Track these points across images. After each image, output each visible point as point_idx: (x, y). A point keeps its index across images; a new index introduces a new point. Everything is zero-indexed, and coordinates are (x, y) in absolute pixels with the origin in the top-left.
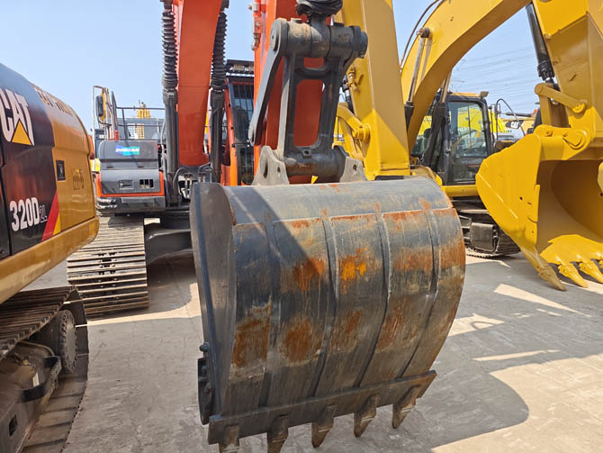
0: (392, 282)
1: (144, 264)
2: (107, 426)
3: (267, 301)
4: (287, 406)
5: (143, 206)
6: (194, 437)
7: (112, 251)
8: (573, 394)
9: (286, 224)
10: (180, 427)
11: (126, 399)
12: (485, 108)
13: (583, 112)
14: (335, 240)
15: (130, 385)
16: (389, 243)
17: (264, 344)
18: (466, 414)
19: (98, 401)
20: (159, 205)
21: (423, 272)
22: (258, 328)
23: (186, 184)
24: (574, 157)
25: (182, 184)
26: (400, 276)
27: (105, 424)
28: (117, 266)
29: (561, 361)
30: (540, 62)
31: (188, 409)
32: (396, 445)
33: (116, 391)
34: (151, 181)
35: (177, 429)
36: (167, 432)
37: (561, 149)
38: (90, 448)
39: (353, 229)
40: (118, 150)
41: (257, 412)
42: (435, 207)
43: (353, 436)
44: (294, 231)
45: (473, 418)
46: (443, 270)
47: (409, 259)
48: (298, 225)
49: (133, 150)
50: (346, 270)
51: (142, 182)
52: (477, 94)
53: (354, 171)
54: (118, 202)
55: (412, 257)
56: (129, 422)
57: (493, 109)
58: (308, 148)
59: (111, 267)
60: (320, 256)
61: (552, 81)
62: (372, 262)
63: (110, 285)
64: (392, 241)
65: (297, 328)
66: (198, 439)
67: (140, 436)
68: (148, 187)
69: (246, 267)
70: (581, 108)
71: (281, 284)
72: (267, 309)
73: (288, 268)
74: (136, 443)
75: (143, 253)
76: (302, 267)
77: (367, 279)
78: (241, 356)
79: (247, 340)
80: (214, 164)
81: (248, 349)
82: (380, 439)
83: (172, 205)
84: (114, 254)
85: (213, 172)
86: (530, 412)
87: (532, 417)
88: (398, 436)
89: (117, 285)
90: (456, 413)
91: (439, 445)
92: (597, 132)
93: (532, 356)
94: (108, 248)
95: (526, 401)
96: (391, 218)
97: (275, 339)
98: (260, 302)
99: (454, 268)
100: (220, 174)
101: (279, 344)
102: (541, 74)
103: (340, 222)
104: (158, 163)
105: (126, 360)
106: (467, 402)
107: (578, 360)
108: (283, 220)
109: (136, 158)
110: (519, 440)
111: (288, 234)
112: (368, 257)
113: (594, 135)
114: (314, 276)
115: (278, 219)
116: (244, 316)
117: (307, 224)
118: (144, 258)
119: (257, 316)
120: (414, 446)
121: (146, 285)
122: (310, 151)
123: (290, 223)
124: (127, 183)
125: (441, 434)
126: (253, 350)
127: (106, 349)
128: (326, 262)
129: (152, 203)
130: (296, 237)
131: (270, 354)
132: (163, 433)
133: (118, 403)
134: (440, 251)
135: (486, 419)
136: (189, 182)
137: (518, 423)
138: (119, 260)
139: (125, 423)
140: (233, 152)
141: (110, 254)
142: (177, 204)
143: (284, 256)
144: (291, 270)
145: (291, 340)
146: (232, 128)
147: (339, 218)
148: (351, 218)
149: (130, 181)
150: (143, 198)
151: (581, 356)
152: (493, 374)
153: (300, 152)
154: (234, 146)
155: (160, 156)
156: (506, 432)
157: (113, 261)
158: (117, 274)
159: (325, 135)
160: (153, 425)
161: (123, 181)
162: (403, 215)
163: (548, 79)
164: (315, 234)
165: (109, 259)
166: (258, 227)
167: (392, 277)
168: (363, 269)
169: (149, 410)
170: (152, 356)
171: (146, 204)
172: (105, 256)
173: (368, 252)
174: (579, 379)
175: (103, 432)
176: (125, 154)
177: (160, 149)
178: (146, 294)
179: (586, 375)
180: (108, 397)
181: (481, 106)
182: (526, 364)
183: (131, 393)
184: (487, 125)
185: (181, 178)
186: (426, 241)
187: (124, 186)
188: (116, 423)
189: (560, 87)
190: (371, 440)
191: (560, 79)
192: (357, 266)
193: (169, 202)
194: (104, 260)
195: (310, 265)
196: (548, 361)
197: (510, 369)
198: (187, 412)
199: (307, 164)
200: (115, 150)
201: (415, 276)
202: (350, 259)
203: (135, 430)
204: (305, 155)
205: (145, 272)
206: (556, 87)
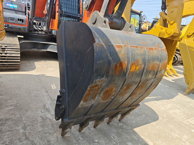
0: (144, 74)
1: (19, 52)
2: (9, 117)
3: (103, 78)
4: (93, 115)
5: (18, 30)
6: (48, 123)
7: (6, 46)
8: (169, 111)
9: (114, 46)
10: (41, 118)
11: (16, 106)
12: (141, 17)
13: (173, 24)
14: (130, 55)
15: (17, 100)
16: (147, 59)
17: (97, 94)
18: (141, 117)
19: (3, 106)
20: (25, 30)
21: (154, 71)
22: (97, 88)
23: (36, 24)
24: (168, 37)
25: (35, 24)
26: (148, 72)
27: (8, 116)
28: (8, 52)
29: (163, 100)
30: (162, 5)
31: (43, 111)
32: (122, 127)
33: (11, 102)
34: (23, 20)
35: (40, 119)
36: (36, 120)
37: (164, 34)
38: (2, 127)
39: (137, 52)
40: (7, 5)
41: (82, 118)
42: (160, 47)
43: (107, 124)
44: (117, 49)
45: (143, 118)
46: (160, 71)
47: (152, 66)
48: (118, 47)
49: (14, 6)
50: (132, 67)
51: (19, 20)
52: (139, 11)
53: (129, 28)
54: (8, 26)
55: (153, 66)
56: (19, 116)
57: (143, 17)
58: (112, 15)
59: (5, 52)
60: (125, 61)
61: (165, 12)
62: (141, 66)
63: (5, 59)
64: (148, 58)
65: (110, 89)
66: (49, 124)
67: (24, 122)
68: (21, 22)
69: (98, 62)
70: (172, 22)
71: (109, 71)
72: (102, 81)
73: (113, 64)
74: (23, 125)
75: (19, 48)
76: (118, 65)
77: (138, 72)
78: (86, 98)
79: (91, 92)
80: (48, 18)
81: (90, 96)
82: (116, 125)
83: (30, 31)
84: (7, 47)
85: (48, 20)
86: (159, 117)
87: (160, 119)
88: (121, 124)
89: (8, 59)
90: (138, 116)
91: (135, 128)
92: (176, 31)
93: (154, 98)
94: (4, 44)
95: (157, 113)
96: (148, 49)
97: (101, 92)
98: (101, 77)
99: (163, 71)
100: (50, 22)
101: (102, 94)
102: (162, 9)
103: (133, 48)
104: (24, 13)
105: (13, 89)
106: (140, 113)
107: (167, 100)
108: (113, 44)
109: (15, 9)
110: (158, 126)
111: (115, 50)
112: (140, 64)
113: (175, 32)
114: (122, 69)
115: (111, 43)
116: (93, 83)
117: (121, 47)
118: (19, 50)
119: (98, 83)
120: (127, 128)
121: (20, 61)
122: (113, 17)
123: (115, 45)
124: (12, 19)
125: (135, 124)
126: (92, 96)
127: (3, 84)
128: (126, 64)
129: (22, 29)
130: (118, 52)
131: (96, 98)
132: (34, 121)
133: (12, 107)
134: (161, 64)
135: (147, 119)
136: (37, 23)
137: (156, 121)
138: (9, 50)
139: (17, 116)
140: (57, 14)
141: (5, 47)
142: (31, 31)
143: (113, 60)
144: (114, 66)
145: (106, 93)
146: (58, 5)
147: (132, 46)
148: (136, 47)
149: (13, 18)
150: (19, 26)
151: (168, 99)
152: (145, 103)
153: (109, 16)
154: (58, 12)
155: (26, 11)
156: (154, 124)
157: (6, 49)
158: (8, 55)
159: (120, 12)
160: (29, 117)
161: (10, 18)
162: (152, 48)
163: (164, 11)
164: (124, 52)
165: (5, 49)
166: (104, 45)
167: (145, 72)
168: (137, 68)
169: (27, 111)
170: (24, 88)
171: (19, 29)
172: (2, 47)
173: (140, 62)
174: (169, 106)
175: (7, 120)
176: (10, 7)
177: (26, 8)
178: (19, 64)
179: (171, 105)
180: (7, 105)
181: (140, 16)
182: (154, 101)
183: (18, 103)
184: (140, 22)
185: (34, 21)
186: (158, 60)
187: (11, 20)
188: (13, 116)
189: (167, 14)
190: (113, 125)
191: (168, 11)
192: (136, 66)
193: (29, 29)
194: (2, 49)
195: (121, 64)
196: (160, 100)
197: (149, 102)
198: (42, 112)
199: (111, 22)
200: (6, 4)
201: (152, 72)
202: (135, 63)
203: (22, 119)
204: (111, 18)
205: (20, 56)
206: (166, 14)
